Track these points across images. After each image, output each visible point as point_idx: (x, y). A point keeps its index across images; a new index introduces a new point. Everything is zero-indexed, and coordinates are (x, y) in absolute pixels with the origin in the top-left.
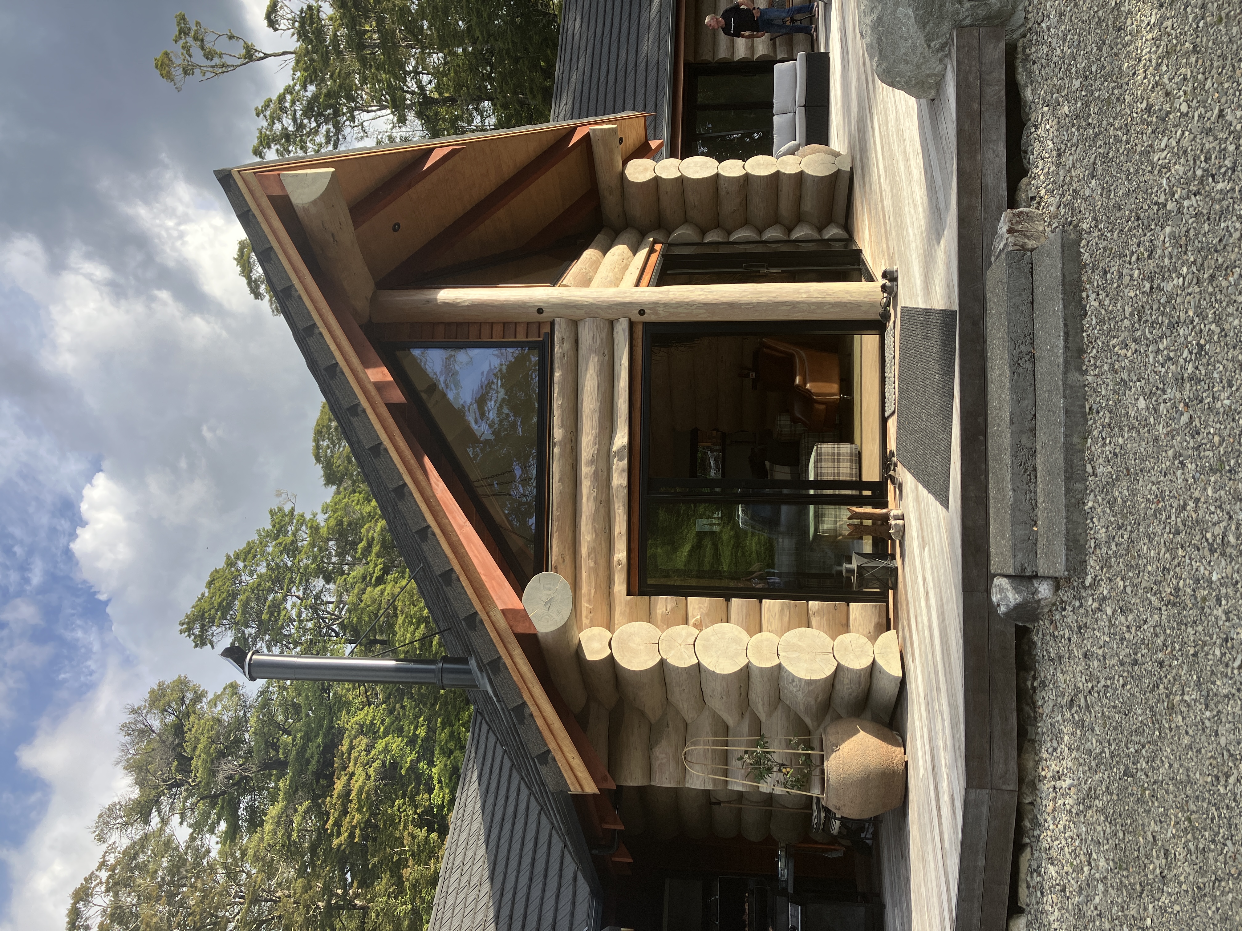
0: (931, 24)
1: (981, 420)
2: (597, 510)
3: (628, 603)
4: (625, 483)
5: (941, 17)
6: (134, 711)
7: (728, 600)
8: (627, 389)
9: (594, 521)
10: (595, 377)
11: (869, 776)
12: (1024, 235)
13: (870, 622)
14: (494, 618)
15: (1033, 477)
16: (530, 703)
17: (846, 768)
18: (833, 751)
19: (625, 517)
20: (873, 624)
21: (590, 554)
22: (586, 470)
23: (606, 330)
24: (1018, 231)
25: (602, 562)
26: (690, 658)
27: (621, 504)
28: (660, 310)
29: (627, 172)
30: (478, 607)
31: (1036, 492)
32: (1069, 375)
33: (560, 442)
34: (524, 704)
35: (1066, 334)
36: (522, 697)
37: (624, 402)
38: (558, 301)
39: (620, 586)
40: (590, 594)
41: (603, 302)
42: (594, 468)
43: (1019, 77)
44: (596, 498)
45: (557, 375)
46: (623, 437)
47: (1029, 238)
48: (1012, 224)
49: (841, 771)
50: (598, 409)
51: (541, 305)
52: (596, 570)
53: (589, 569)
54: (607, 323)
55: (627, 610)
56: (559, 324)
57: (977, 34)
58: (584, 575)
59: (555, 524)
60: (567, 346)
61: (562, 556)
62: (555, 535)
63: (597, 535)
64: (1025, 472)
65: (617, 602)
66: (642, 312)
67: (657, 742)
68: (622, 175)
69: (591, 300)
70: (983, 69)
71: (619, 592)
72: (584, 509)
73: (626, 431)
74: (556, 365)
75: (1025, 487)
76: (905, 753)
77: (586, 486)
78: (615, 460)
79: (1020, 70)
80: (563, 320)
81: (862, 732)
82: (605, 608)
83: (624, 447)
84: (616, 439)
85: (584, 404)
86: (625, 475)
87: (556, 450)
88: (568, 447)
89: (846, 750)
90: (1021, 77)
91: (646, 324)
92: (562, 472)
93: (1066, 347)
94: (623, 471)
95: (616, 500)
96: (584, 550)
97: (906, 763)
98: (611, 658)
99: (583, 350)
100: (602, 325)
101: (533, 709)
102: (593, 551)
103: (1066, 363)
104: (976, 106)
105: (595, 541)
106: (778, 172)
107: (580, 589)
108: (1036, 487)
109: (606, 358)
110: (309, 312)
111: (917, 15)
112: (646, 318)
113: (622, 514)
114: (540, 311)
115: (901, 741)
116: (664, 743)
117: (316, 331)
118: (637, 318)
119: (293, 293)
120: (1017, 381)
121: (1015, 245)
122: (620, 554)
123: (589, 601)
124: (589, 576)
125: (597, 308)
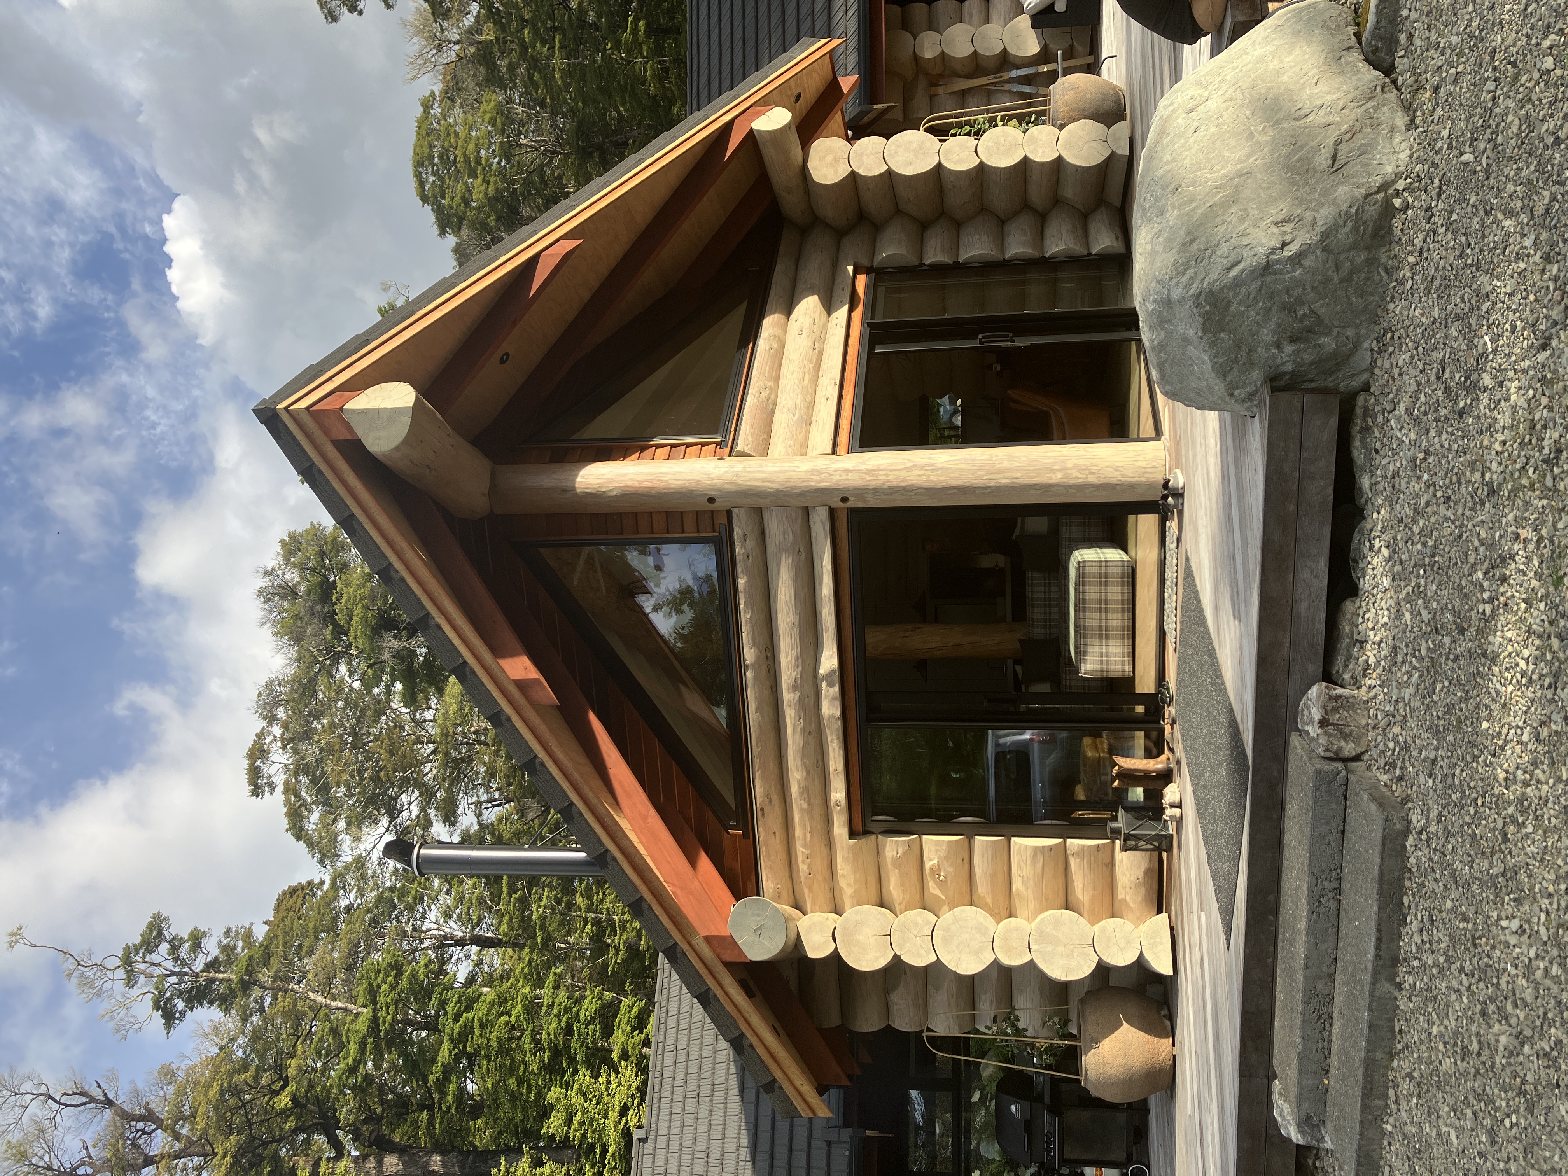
0: (1235, 372)
1: (1272, 898)
2: (806, 744)
3: (851, 848)
4: (838, 713)
5: (1251, 364)
6: (268, 573)
7: (970, 838)
8: (832, 599)
9: (803, 757)
10: (790, 583)
11: (1131, 1077)
12: (1341, 732)
13: (1139, 867)
14: (697, 947)
15: (1327, 1025)
16: (748, 1034)
17: (1107, 1069)
18: (1092, 1048)
19: (841, 752)
20: (1143, 870)
21: (801, 794)
22: (788, 697)
23: (799, 521)
24: (1333, 725)
25: (817, 802)
26: (928, 953)
27: (834, 737)
28: (869, 497)
29: (810, 164)
30: (677, 936)
31: (1330, 1041)
32: (1378, 986)
33: (753, 665)
34: (742, 1035)
35: (1379, 940)
36: (739, 1028)
37: (830, 613)
38: (733, 488)
39: (840, 829)
40: (805, 838)
41: (792, 488)
42: (798, 694)
43: (1355, 453)
44: (803, 730)
45: (742, 581)
46: (831, 657)
47: (1346, 737)
48: (1326, 712)
49: (1101, 1071)
50: (797, 624)
51: (712, 493)
52: (810, 812)
53: (802, 811)
54: (800, 512)
55: (851, 856)
56: (738, 516)
57: (1299, 406)
58: (797, 817)
59: (757, 762)
60: (751, 543)
61: (768, 795)
62: (758, 774)
63: (808, 773)
64: (1319, 1019)
65: (838, 846)
66: (844, 500)
67: (894, 988)
68: (804, 170)
69: (776, 486)
70: (1305, 455)
71: (841, 835)
72: (790, 742)
73: (835, 650)
74: (739, 569)
75: (1317, 1035)
76: (1174, 1045)
77: (790, 715)
78: (824, 684)
79: (1357, 443)
80: (742, 510)
81: (1125, 1024)
82: (825, 851)
83: (833, 671)
84: (823, 659)
85: (779, 616)
86: (838, 704)
87: (749, 674)
88: (764, 668)
89: (1106, 1048)
90: (1358, 455)
91: (852, 512)
92: (759, 700)
93: (1377, 956)
94: (834, 699)
95: (828, 731)
96: (794, 789)
97: (1175, 1056)
98: (836, 956)
99: (771, 547)
100: (794, 515)
101: (752, 1039)
102: (805, 791)
103: (1376, 973)
104: (1292, 507)
105: (806, 779)
106: (1026, 159)
107: (794, 830)
108: (1330, 1035)
109: (803, 557)
110: (418, 600)
111: (1216, 363)
112: (850, 505)
113: (837, 749)
114: (711, 500)
115: (1169, 1029)
116: (901, 989)
117: (432, 623)
118: (837, 504)
119: (393, 574)
120: (1316, 922)
121: (1328, 750)
122: (838, 795)
123: (805, 846)
124: (802, 818)
125: (785, 496)
